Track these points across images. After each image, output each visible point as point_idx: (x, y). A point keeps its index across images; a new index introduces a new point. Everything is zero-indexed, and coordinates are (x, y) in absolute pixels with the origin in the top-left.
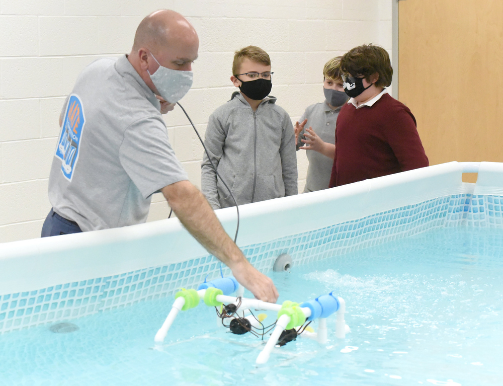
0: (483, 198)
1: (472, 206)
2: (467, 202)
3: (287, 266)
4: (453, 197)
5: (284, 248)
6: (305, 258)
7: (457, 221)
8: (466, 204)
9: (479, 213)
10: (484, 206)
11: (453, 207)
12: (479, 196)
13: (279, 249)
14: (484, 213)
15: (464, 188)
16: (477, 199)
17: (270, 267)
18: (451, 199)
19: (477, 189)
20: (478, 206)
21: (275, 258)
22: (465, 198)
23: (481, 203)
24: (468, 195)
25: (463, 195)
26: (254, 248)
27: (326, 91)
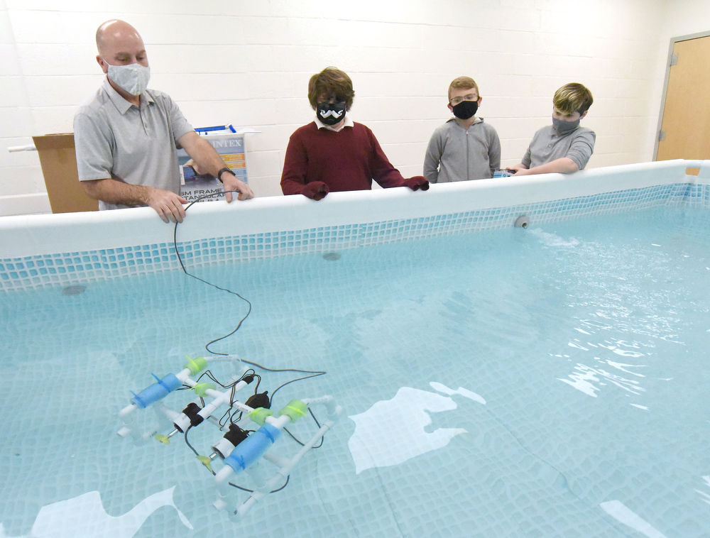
0: (702, 187)
1: (691, 192)
2: (688, 189)
3: (524, 225)
4: (676, 185)
5: (523, 212)
6: (542, 220)
7: (678, 202)
8: (687, 190)
9: (696, 197)
10: (701, 192)
11: (675, 192)
12: (699, 185)
13: (519, 212)
14: (701, 197)
15: (687, 179)
16: (697, 187)
17: (511, 223)
18: (674, 186)
19: (697, 180)
20: (697, 192)
21: (516, 218)
22: (687, 186)
23: (699, 190)
24: (689, 184)
25: (685, 184)
26: (496, 210)
27: (554, 120)
